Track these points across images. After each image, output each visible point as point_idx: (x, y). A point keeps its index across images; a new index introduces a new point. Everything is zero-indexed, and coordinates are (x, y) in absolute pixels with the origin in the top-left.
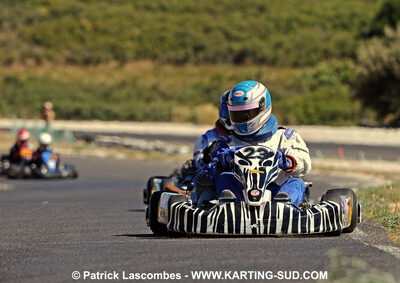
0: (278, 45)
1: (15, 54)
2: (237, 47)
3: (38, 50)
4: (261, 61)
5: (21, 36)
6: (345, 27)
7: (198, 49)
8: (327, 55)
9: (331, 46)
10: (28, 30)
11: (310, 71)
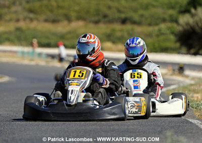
0: (142, 16)
1: (21, 17)
2: (123, 16)
3: (32, 15)
4: (134, 23)
5: (24, 8)
6: (173, 8)
7: (105, 16)
8: (164, 20)
9: (166, 17)
10: (27, 6)
11: (156, 28)
